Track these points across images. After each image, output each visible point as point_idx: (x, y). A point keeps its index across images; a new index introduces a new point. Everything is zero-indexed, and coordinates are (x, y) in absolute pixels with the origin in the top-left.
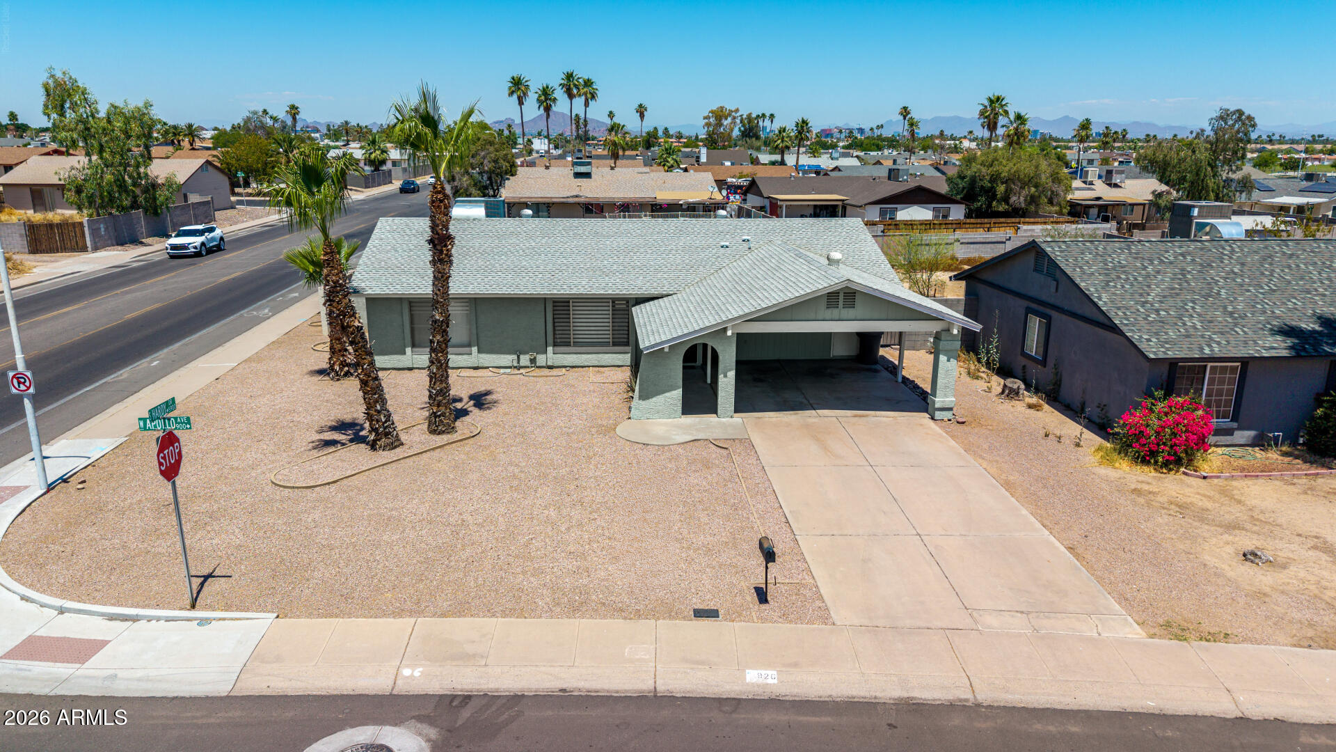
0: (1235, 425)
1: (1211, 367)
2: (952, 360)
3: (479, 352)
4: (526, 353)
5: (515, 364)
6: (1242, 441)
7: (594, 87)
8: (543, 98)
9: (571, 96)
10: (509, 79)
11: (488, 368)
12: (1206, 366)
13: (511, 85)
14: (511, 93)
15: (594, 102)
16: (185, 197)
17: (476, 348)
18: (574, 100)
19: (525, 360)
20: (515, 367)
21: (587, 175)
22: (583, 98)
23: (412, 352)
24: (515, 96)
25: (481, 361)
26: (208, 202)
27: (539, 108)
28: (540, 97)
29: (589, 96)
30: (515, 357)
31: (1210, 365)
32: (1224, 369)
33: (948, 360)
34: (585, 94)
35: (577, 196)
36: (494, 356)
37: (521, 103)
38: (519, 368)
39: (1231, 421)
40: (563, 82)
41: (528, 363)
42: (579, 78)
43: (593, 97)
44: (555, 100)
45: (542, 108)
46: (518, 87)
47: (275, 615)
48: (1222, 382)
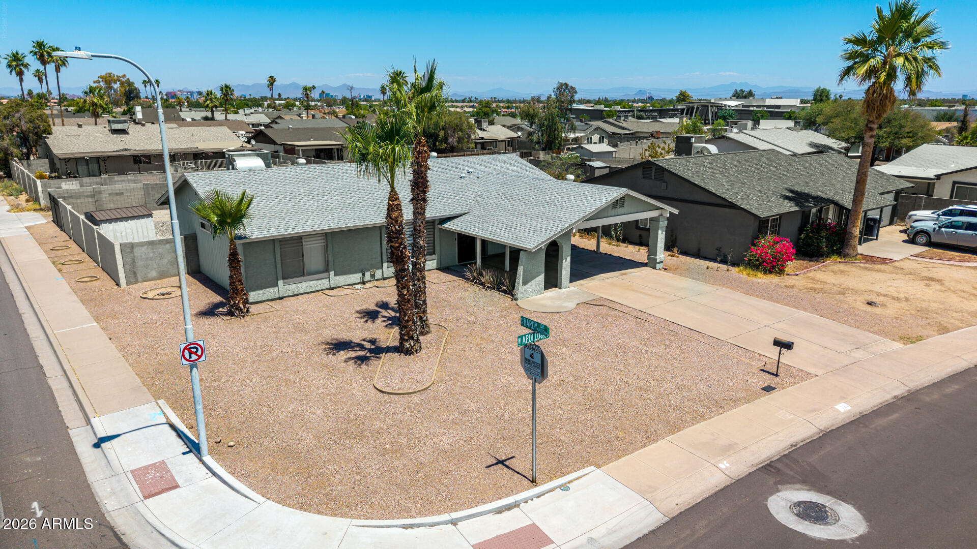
1: (771, 219)
3: (335, 275)
4: (368, 270)
5: (361, 281)
11: (341, 287)
17: (333, 272)
19: (367, 276)
20: (360, 283)
23: (284, 283)
25: (337, 282)
29: (59, 62)
30: (360, 274)
32: (774, 220)
35: (126, 150)
36: (345, 277)
38: (363, 283)
41: (369, 278)
47: (593, 467)
48: (773, 226)
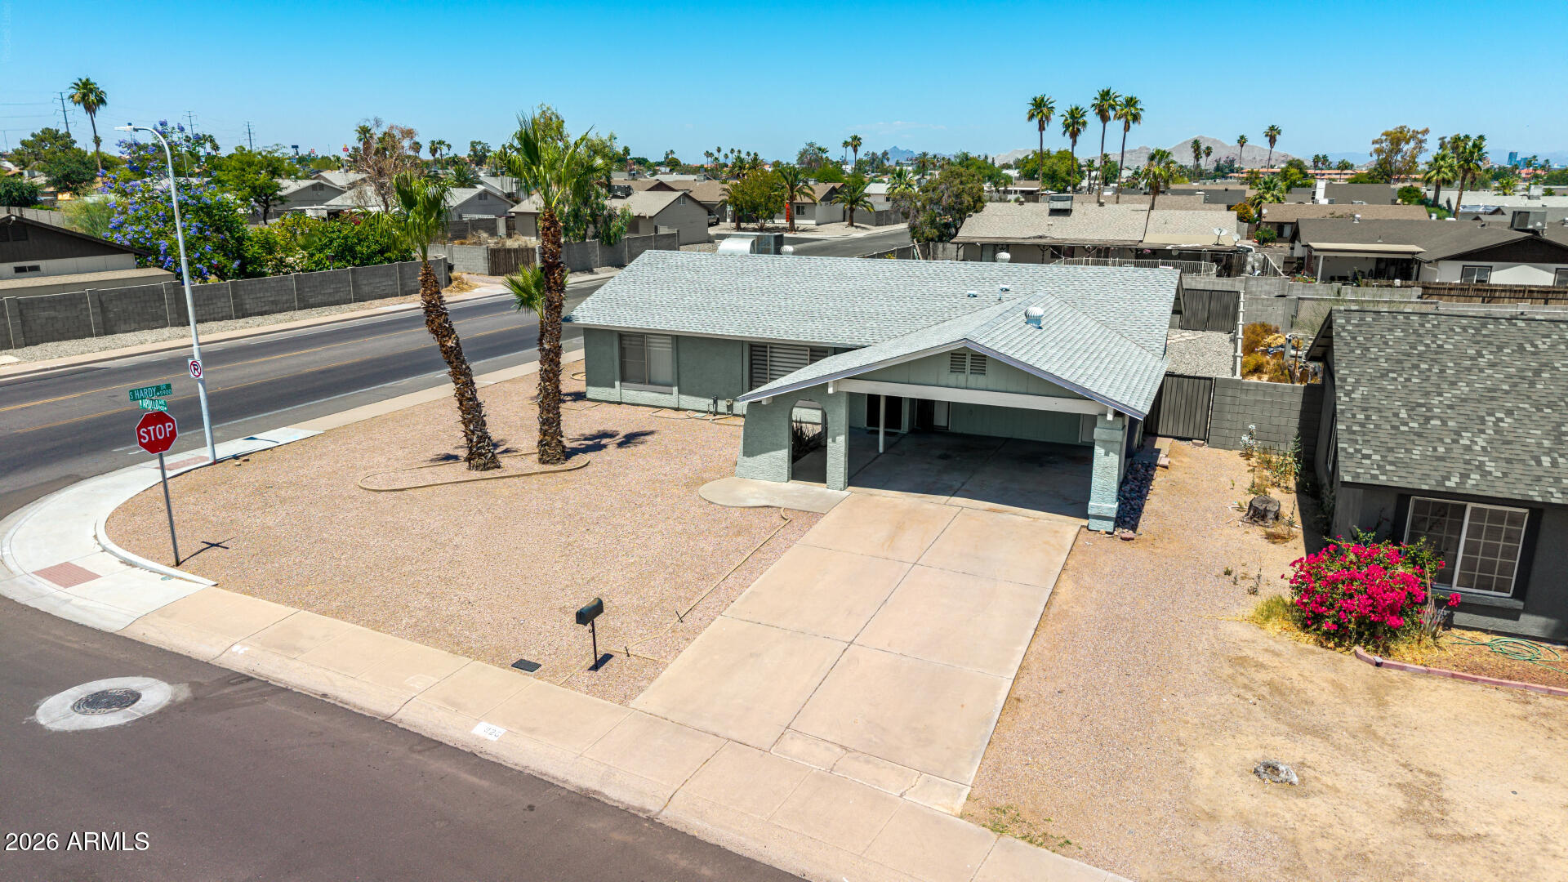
0: (1519, 604)
1: (1473, 509)
2: (1111, 454)
3: (679, 393)
4: (722, 399)
5: (712, 409)
6: (1535, 632)
7: (1139, 107)
8: (1070, 121)
9: (1105, 119)
10: (1031, 101)
11: (687, 410)
12: (1465, 506)
13: (1031, 107)
14: (1031, 117)
15: (1136, 124)
16: (656, 228)
17: (676, 388)
18: (1108, 124)
19: (722, 406)
20: (711, 413)
21: (1066, 212)
22: (1123, 120)
23: (621, 386)
24: (1036, 121)
25: (682, 402)
26: (673, 235)
27: (1065, 132)
28: (1066, 120)
29: (1130, 118)
30: (711, 401)
31: (1470, 506)
32: (1497, 517)
33: (1107, 454)
34: (1126, 115)
35: (1041, 237)
36: (694, 398)
37: (1042, 128)
38: (716, 413)
39: (1511, 598)
40: (1096, 102)
41: (725, 410)
42: (1116, 97)
43: (1136, 118)
44: (1084, 124)
45: (1068, 134)
46: (1040, 109)
47: (215, 583)
48: (1494, 533)
